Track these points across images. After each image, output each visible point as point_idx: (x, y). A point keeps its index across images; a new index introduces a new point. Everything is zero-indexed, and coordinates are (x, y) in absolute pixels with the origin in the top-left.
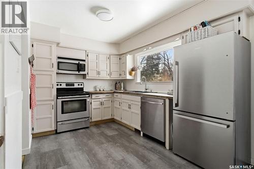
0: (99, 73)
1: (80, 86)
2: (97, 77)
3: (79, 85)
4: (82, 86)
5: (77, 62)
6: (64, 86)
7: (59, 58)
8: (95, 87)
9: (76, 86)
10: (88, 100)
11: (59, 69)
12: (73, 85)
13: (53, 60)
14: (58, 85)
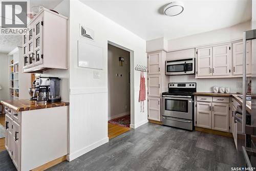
0: (212, 71)
1: (192, 87)
2: (210, 76)
3: (190, 85)
4: (194, 87)
5: (183, 62)
6: (176, 86)
7: (168, 62)
8: (212, 88)
9: (187, 86)
10: (190, 101)
11: (167, 71)
12: (185, 85)
13: (160, 65)
14: (171, 85)
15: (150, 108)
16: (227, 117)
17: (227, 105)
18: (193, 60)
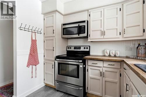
0: (103, 33)
1: (86, 50)
3: (85, 48)
4: (88, 50)
5: (77, 25)
7: (64, 25)
8: (103, 51)
9: (82, 49)
10: (81, 66)
11: (63, 34)
12: (80, 48)
13: (54, 27)
14: (69, 48)
15: (45, 71)
16: (118, 85)
17: (118, 71)
18: (86, 22)
